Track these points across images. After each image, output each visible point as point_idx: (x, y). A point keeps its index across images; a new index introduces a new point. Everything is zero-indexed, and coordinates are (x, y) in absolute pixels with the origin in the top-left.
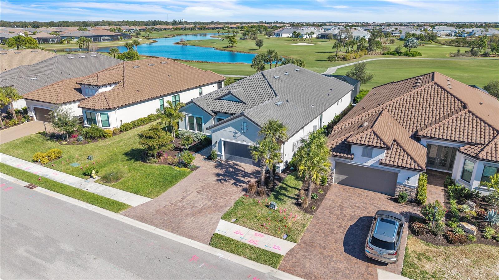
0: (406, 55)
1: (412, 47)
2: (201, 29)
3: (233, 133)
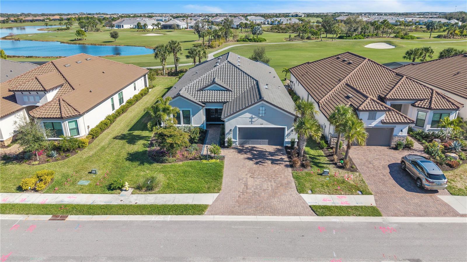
0: (255, 41)
1: (259, 34)
2: (16, 22)
3: (250, 118)
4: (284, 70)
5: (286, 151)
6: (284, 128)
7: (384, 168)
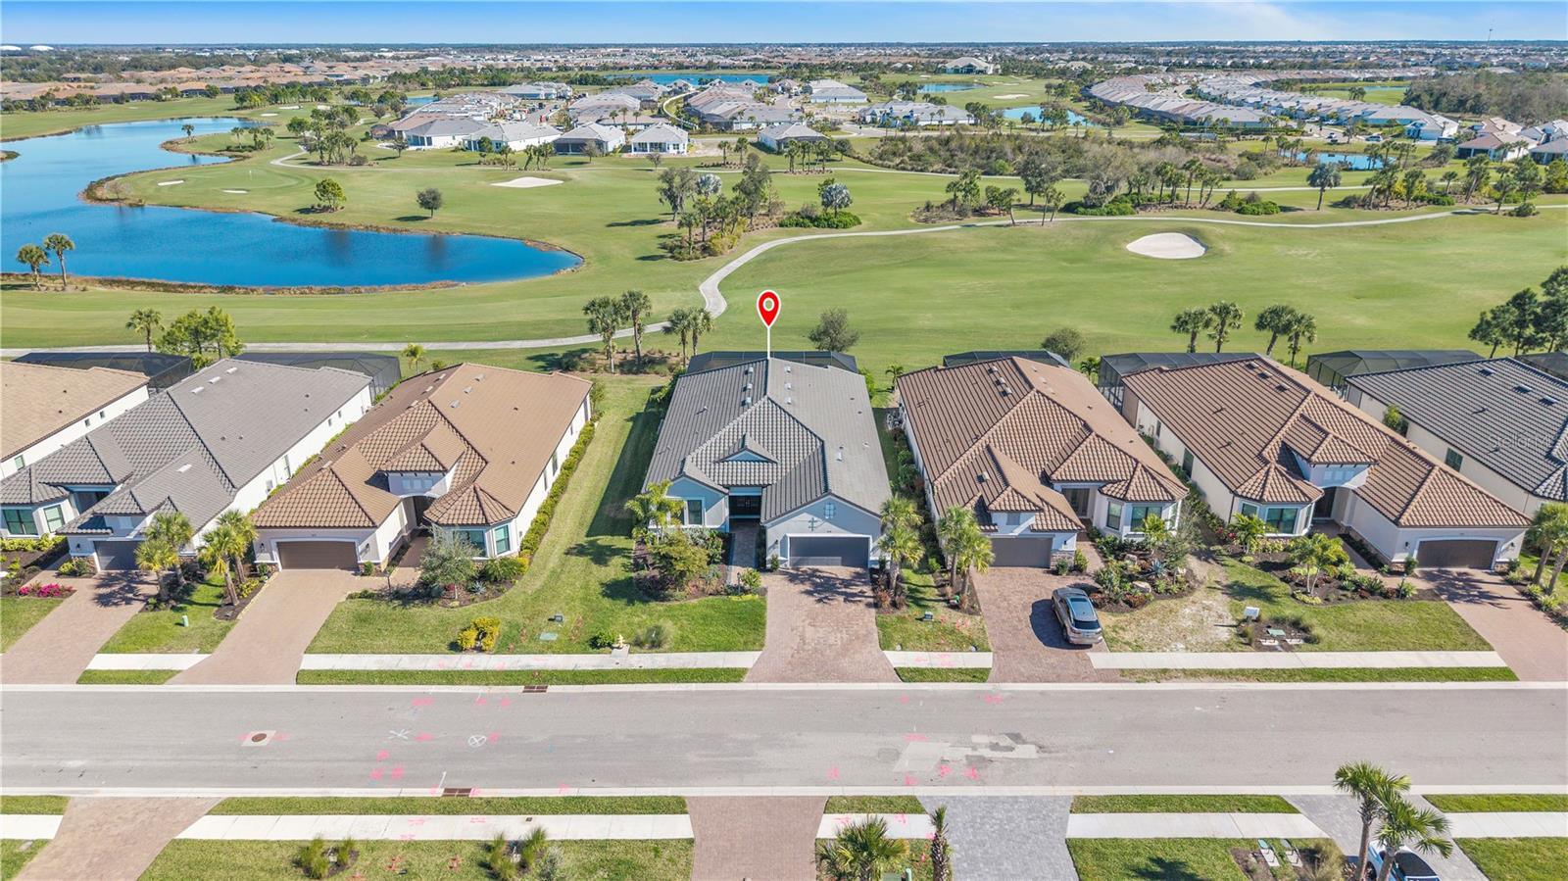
0: (830, 226)
1: (840, 206)
3: (810, 522)
4: (890, 369)
5: (871, 577)
6: (868, 539)
7: (1024, 608)
